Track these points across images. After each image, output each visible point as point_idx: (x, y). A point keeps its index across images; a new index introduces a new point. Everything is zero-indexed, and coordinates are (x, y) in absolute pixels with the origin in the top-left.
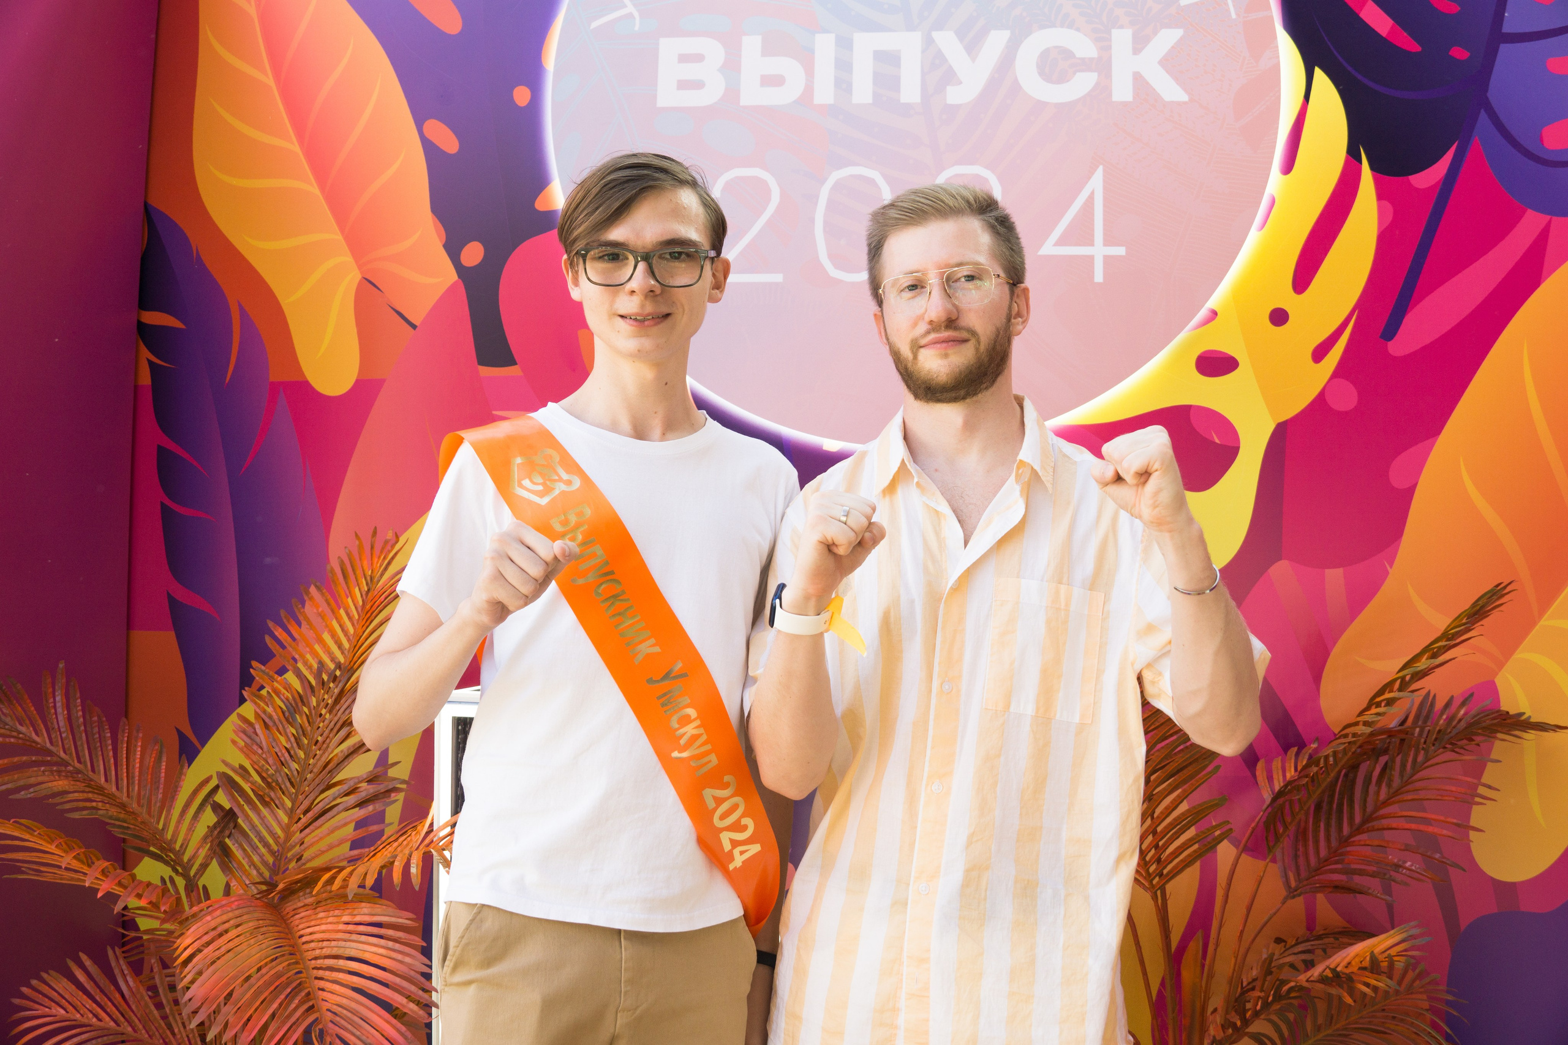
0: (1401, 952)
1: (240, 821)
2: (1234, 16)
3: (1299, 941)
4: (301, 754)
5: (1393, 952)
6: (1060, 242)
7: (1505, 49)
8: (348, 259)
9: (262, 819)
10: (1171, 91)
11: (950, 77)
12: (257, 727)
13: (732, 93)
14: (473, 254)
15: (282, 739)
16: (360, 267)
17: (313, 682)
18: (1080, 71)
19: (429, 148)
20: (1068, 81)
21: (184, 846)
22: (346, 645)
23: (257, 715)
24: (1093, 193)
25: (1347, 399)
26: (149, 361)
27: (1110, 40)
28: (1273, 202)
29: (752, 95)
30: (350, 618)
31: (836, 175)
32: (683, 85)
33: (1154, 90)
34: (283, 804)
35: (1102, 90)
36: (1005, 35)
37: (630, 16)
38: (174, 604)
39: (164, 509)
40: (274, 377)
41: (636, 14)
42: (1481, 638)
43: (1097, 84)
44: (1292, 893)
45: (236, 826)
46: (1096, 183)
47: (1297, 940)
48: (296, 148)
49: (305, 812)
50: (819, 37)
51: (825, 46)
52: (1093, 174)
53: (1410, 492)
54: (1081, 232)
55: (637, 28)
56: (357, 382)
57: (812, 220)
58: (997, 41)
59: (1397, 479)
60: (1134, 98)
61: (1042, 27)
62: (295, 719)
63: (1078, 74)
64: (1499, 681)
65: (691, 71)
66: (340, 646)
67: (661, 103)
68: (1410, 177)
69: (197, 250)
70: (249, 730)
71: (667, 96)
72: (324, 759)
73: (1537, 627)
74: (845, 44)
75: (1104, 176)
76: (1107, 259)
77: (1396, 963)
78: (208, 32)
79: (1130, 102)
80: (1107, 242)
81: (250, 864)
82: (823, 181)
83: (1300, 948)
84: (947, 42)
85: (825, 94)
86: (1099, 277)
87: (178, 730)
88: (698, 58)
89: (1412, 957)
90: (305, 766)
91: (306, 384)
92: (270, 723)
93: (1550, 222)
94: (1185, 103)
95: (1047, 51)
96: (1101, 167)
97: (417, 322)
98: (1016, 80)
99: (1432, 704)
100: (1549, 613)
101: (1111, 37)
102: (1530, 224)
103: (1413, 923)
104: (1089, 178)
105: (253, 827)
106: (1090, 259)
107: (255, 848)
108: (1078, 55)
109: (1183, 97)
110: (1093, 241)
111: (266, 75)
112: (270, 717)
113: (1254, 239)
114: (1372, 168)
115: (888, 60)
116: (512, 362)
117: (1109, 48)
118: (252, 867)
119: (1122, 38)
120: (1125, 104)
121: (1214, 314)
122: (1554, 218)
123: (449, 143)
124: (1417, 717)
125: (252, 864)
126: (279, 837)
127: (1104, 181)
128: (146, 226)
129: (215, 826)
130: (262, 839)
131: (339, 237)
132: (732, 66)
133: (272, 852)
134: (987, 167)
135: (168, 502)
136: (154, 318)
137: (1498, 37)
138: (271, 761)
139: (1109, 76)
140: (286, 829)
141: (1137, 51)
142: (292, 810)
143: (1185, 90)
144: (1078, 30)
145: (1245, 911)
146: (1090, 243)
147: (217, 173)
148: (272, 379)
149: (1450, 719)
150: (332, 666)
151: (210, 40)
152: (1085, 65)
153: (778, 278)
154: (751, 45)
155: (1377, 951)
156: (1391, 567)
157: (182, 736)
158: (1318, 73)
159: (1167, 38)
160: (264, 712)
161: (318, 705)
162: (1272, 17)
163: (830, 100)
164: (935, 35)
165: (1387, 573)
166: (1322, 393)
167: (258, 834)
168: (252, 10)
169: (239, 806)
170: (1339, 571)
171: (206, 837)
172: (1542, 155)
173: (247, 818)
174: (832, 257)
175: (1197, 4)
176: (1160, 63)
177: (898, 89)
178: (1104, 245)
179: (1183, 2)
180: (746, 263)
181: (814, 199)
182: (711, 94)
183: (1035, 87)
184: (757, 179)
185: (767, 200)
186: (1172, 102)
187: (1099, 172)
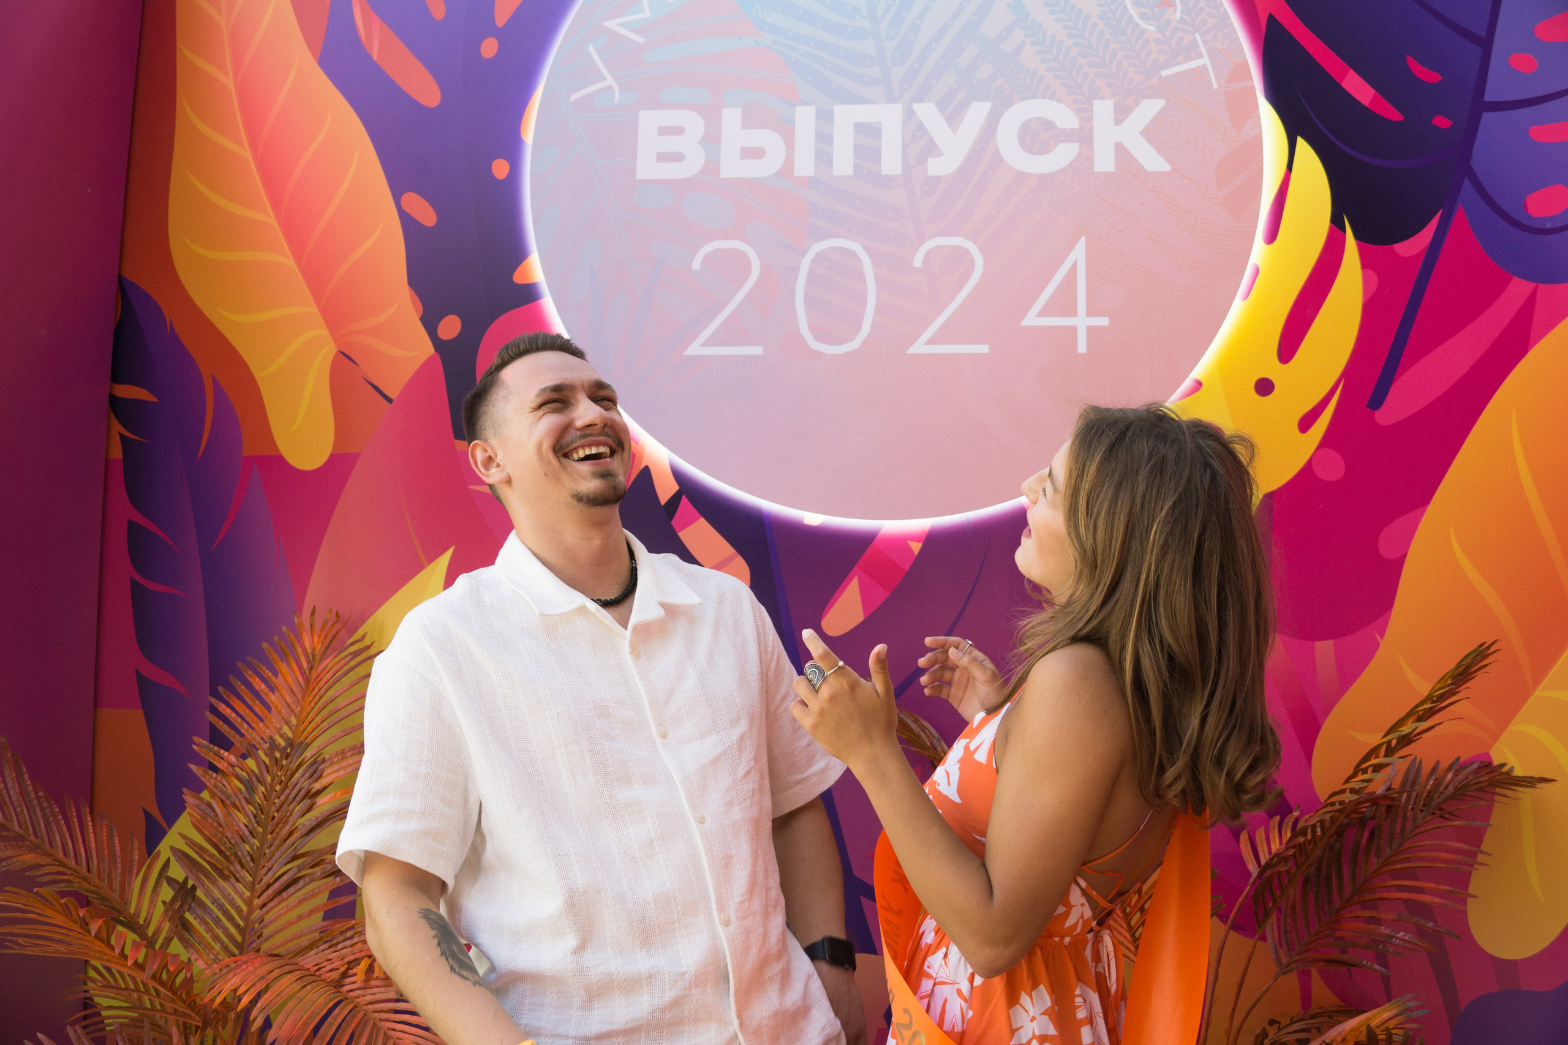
0: (1398, 1025)
2: (1215, 86)
3: (1294, 1020)
4: (260, 830)
5: (1391, 1024)
6: (1042, 314)
7: (1486, 116)
8: (323, 332)
9: (223, 892)
10: (1153, 161)
11: (931, 149)
12: (215, 806)
13: (712, 165)
14: (451, 327)
15: (241, 816)
16: (335, 341)
18: (1062, 142)
19: (407, 221)
20: (1050, 152)
21: (148, 921)
24: (1075, 263)
25: (1334, 469)
26: (122, 436)
27: (1091, 111)
28: (1256, 271)
29: (732, 167)
31: (817, 248)
32: (663, 157)
33: (1136, 160)
34: (243, 878)
35: (1084, 160)
36: (986, 106)
37: (610, 88)
38: (143, 682)
39: (134, 583)
40: (246, 451)
41: (616, 87)
43: (1079, 155)
44: (1284, 969)
46: (1079, 254)
47: (1291, 1020)
48: (272, 221)
49: (268, 886)
50: (799, 110)
51: (805, 118)
52: (1075, 244)
53: (1401, 561)
54: (1063, 303)
55: (616, 101)
56: (332, 456)
57: (793, 292)
58: (978, 112)
59: (1386, 548)
60: (1116, 168)
61: (1024, 98)
62: (251, 795)
63: (1060, 145)
64: (1492, 754)
65: (670, 144)
67: (640, 175)
68: (1394, 246)
69: (171, 323)
71: (647, 168)
73: (1532, 698)
74: (825, 116)
75: (1087, 247)
76: (1091, 330)
77: (1393, 1036)
78: (186, 106)
79: (1112, 173)
80: (1090, 313)
81: (213, 937)
82: (803, 253)
83: (1295, 1027)
84: (928, 113)
85: (805, 166)
86: (1082, 348)
87: (145, 811)
88: (678, 131)
89: (1410, 1029)
90: (263, 841)
91: (280, 460)
92: (228, 802)
93: (1535, 291)
94: (1167, 173)
95: (1029, 121)
96: (1083, 239)
97: (393, 396)
98: (997, 151)
100: (1544, 683)
101: (1092, 107)
102: (1518, 290)
103: (1409, 996)
104: (1072, 249)
105: (215, 901)
106: (1073, 330)
107: (218, 921)
108: (1060, 125)
109: (1166, 167)
110: (1076, 311)
111: (243, 148)
112: (228, 795)
113: (1238, 309)
114: (1357, 236)
115: (868, 132)
117: (1091, 119)
118: (216, 941)
119: (1103, 109)
120: (1107, 175)
121: (1199, 384)
122: (1541, 286)
123: (426, 215)
125: (216, 938)
126: (242, 910)
127: (1087, 252)
128: (120, 301)
129: (173, 901)
130: (226, 913)
131: (315, 310)
132: (711, 139)
133: (237, 926)
134: (968, 239)
135: (138, 578)
136: (126, 391)
137: (1480, 106)
139: (1090, 146)
140: (249, 902)
141: (1118, 121)
142: (253, 884)
143: (1168, 161)
144: (1059, 101)
145: (1236, 989)
146: (1074, 314)
147: (192, 246)
148: (245, 453)
149: (1437, 785)
151: (187, 113)
152: (1067, 136)
153: (758, 350)
154: (732, 117)
155: (1373, 1024)
156: (1382, 636)
157: (148, 816)
158: (1301, 143)
159: (1149, 109)
162: (1253, 87)
163: (811, 173)
164: (917, 107)
165: (1378, 645)
166: (1309, 465)
167: (221, 907)
168: (230, 83)
169: (199, 879)
170: (1329, 644)
171: (166, 911)
172: (1529, 224)
173: (208, 893)
174: (812, 329)
175: (1178, 74)
176: (1142, 133)
177: (878, 161)
178: (1088, 315)
179: (1165, 73)
180: (727, 335)
181: (794, 271)
182: (691, 166)
183: (1017, 158)
184: (737, 252)
185: (748, 272)
186: (1154, 172)
187: (1082, 243)
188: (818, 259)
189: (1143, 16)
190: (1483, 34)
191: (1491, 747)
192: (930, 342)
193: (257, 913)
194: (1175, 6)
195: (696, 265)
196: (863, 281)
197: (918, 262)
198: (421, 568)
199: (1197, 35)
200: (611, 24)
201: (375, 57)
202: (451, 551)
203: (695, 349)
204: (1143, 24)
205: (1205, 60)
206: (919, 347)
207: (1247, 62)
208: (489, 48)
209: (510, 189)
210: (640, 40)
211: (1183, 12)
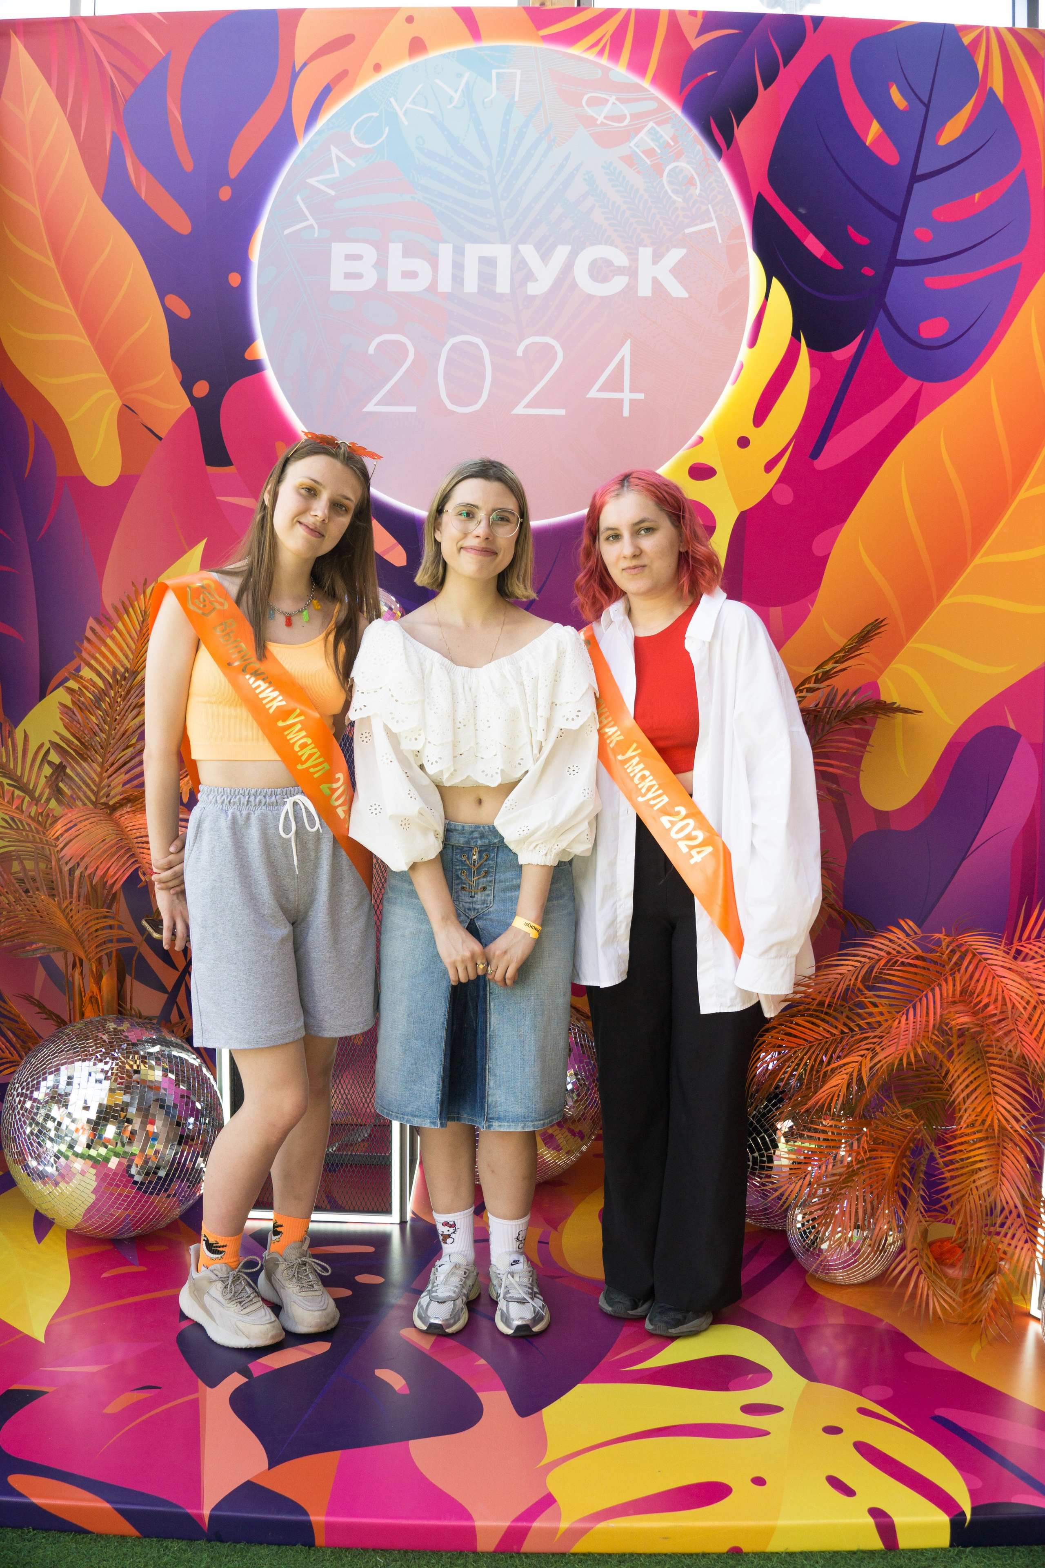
1: (68, 771)
2: (720, 241)
4: (107, 728)
6: (600, 390)
7: (898, 270)
8: (113, 391)
9: (83, 769)
10: (677, 290)
11: (530, 276)
12: (75, 710)
13: (382, 283)
14: (202, 389)
15: (94, 719)
16: (121, 397)
17: (111, 681)
18: (617, 275)
19: (169, 314)
21: (36, 787)
22: (131, 656)
23: (73, 702)
24: (623, 357)
25: (786, 497)
27: (637, 254)
28: (742, 366)
29: (396, 284)
30: (132, 638)
31: (452, 341)
32: (348, 276)
34: (96, 759)
35: (631, 288)
36: (568, 248)
37: (311, 226)
40: (60, 473)
41: (316, 226)
42: (867, 653)
43: (628, 284)
45: (66, 774)
46: (626, 351)
48: (73, 313)
49: (113, 764)
50: (441, 246)
51: (445, 252)
53: (826, 558)
54: (615, 383)
55: (316, 235)
56: (120, 476)
57: (436, 371)
58: (562, 252)
59: (817, 549)
62: (100, 705)
63: (616, 277)
64: (879, 682)
65: (353, 267)
66: (127, 657)
67: (333, 287)
68: (833, 352)
70: (70, 713)
71: (338, 283)
72: (122, 729)
73: (906, 648)
74: (459, 251)
78: (6, 229)
80: (632, 390)
82: (444, 344)
84: (528, 251)
85: (445, 285)
86: (626, 413)
88: (359, 257)
90: (109, 735)
91: (84, 478)
92: (84, 708)
93: (922, 386)
96: (629, 341)
97: (162, 435)
98: (574, 278)
99: (835, 695)
100: (914, 638)
102: (910, 385)
104: (621, 347)
105: (78, 775)
106: (622, 400)
107: (80, 788)
108: (617, 263)
109: (686, 295)
111: (49, 260)
112: (83, 703)
113: (729, 391)
114: (808, 345)
115: (488, 263)
116: (230, 464)
117: (637, 259)
119: (645, 254)
120: (646, 298)
121: (701, 439)
122: (925, 383)
123: (183, 311)
124: (826, 702)
126: (95, 780)
127: (631, 350)
129: (52, 775)
130: (84, 782)
131: (105, 376)
132: (382, 264)
133: (92, 791)
134: (553, 338)
137: (893, 262)
138: (86, 732)
140: (100, 775)
141: (655, 263)
142: (102, 763)
143: (686, 290)
144: (616, 247)
146: (622, 391)
147: (15, 329)
148: (59, 474)
149: (847, 703)
150: (123, 670)
151: (6, 233)
152: (621, 271)
154: (395, 249)
156: (813, 605)
158: (775, 282)
159: (675, 255)
160: (79, 700)
161: (115, 695)
163: (449, 290)
164: (521, 247)
165: (810, 611)
166: (770, 493)
167: (82, 779)
168: (38, 213)
169: (68, 761)
170: (780, 608)
171: (47, 782)
172: (919, 341)
173: (73, 769)
174: (448, 395)
175: (696, 232)
176: (670, 271)
177: (494, 283)
178: (631, 392)
179: (687, 231)
180: (392, 398)
181: (437, 356)
182: (368, 282)
183: (587, 284)
184: (398, 342)
185: (406, 356)
186: (677, 298)
187: (628, 344)
188: (454, 348)
189: (674, 191)
190: (899, 214)
191: (879, 677)
192: (527, 406)
193: (106, 781)
194: (696, 185)
195: (371, 350)
196: (483, 364)
197: (519, 353)
198: (184, 552)
199: (710, 206)
200: (312, 181)
201: (143, 197)
202: (205, 541)
203: (370, 407)
204: (674, 197)
205: (714, 223)
206: (519, 410)
207: (742, 226)
208: (225, 193)
209: (241, 295)
210: (333, 193)
211: (701, 190)
